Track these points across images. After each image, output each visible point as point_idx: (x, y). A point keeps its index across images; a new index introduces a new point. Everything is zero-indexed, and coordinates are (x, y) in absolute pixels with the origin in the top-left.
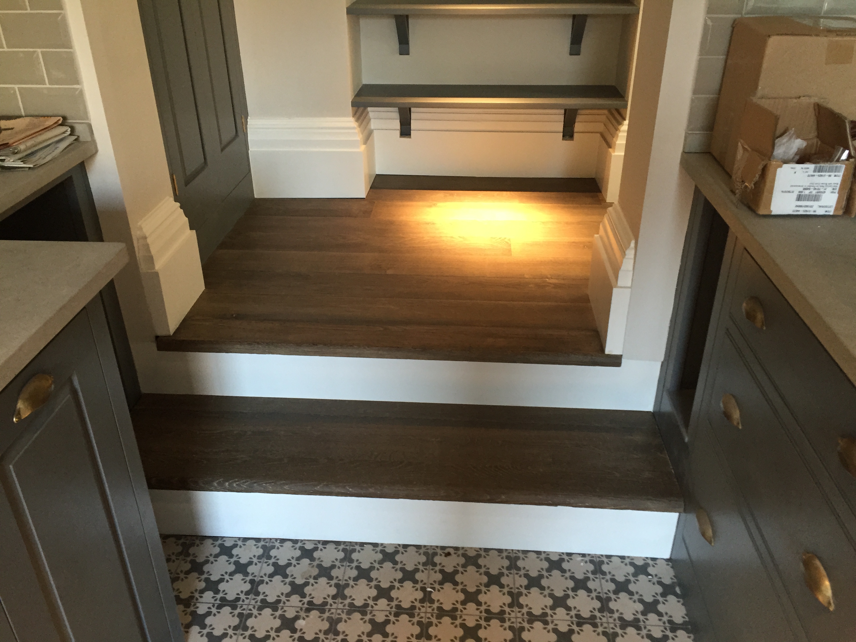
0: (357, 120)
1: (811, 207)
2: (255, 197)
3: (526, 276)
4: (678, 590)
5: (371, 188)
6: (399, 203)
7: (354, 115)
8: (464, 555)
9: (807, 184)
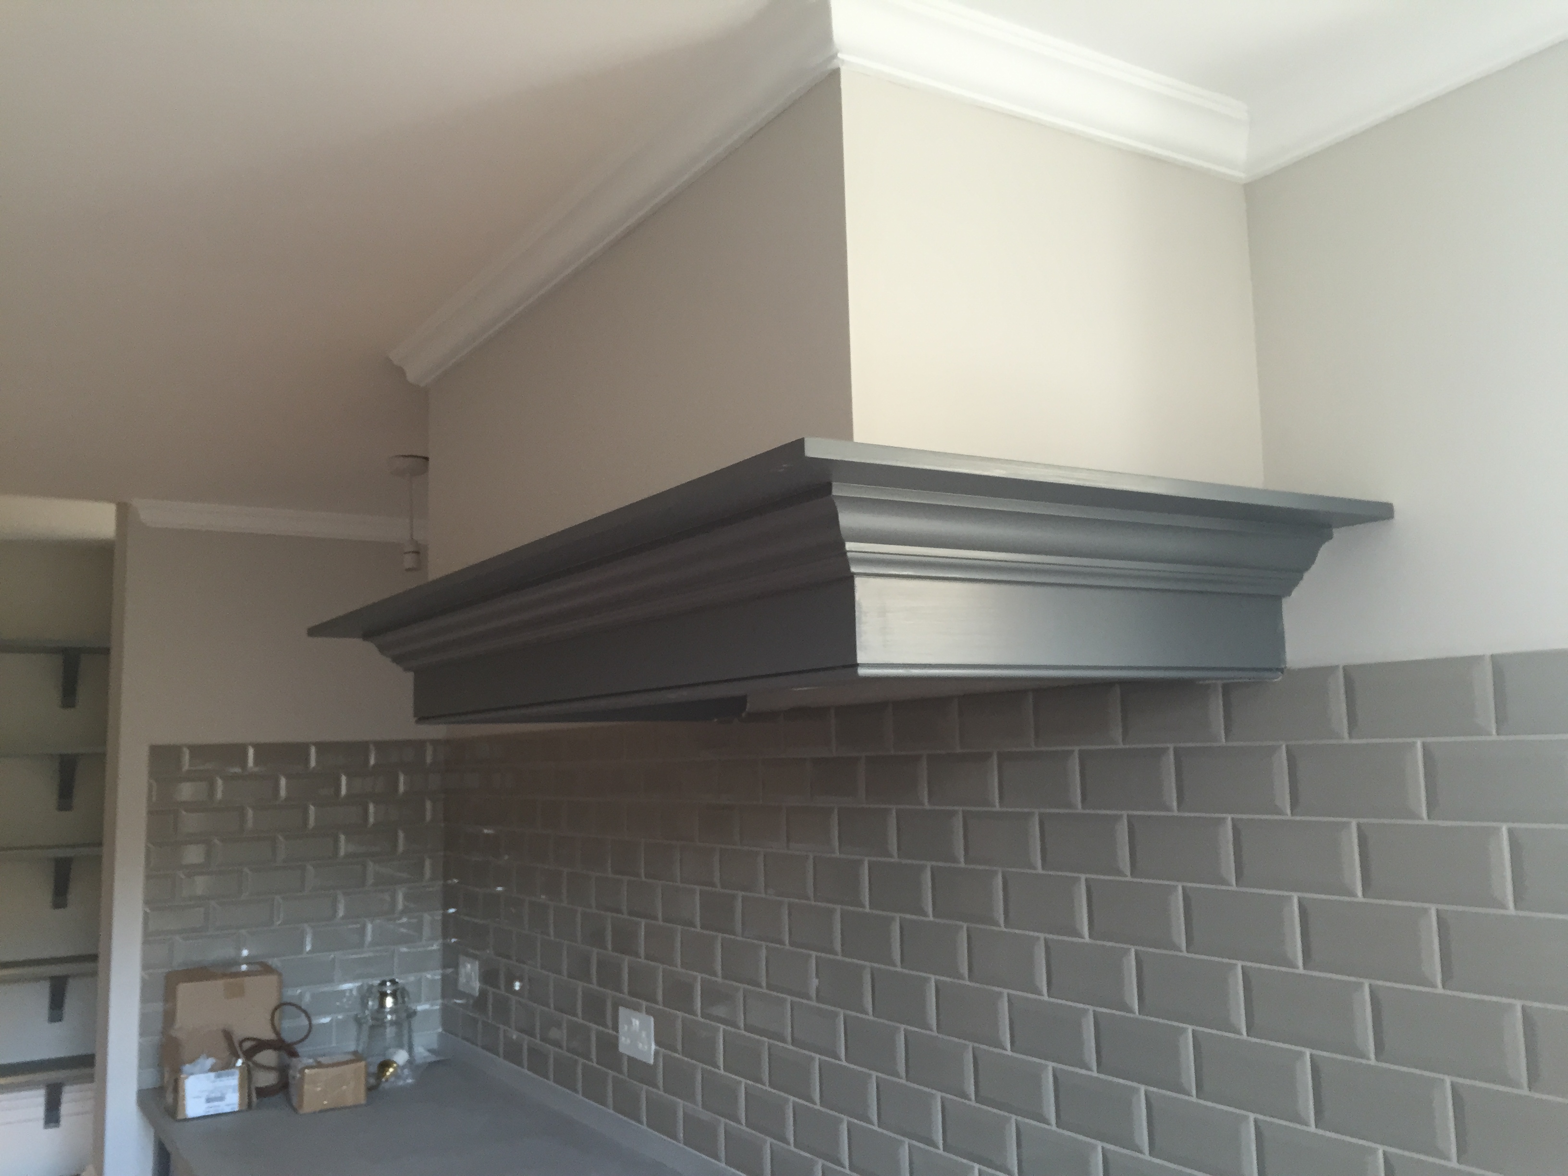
1: (220, 1106)
9: (212, 1089)
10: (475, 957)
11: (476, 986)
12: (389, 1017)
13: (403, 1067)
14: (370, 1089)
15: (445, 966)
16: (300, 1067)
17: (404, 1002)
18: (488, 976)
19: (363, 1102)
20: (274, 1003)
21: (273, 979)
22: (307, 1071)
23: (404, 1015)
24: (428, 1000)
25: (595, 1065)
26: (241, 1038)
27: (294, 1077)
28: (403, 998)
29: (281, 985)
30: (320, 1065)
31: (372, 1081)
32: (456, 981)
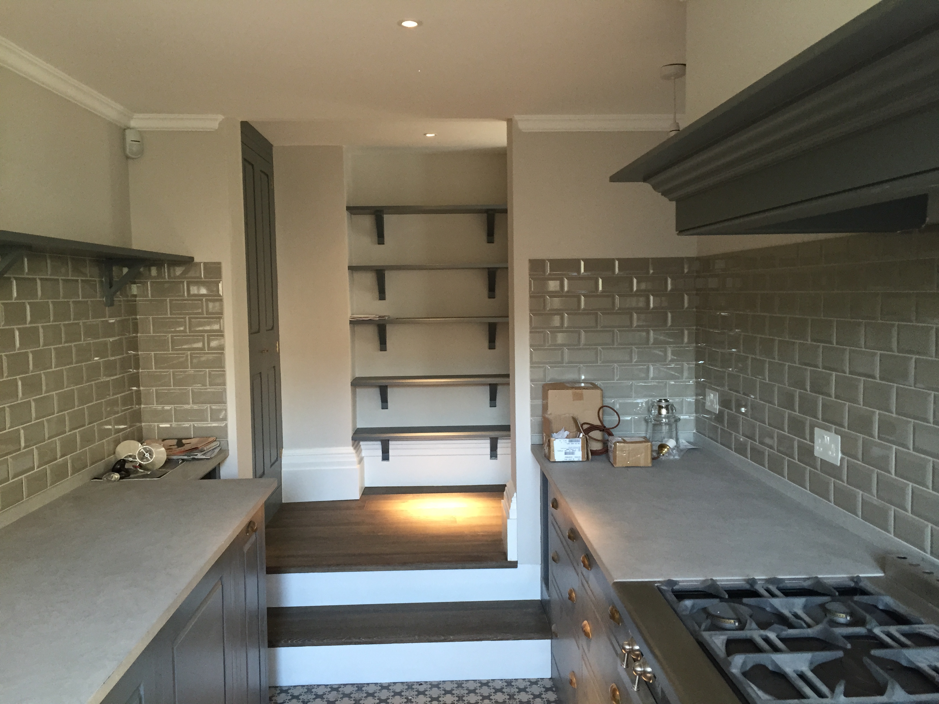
0: (355, 449)
1: (572, 457)
2: (283, 502)
3: (466, 532)
4: (554, 689)
5: (362, 494)
6: (382, 501)
7: (353, 446)
8: (430, 684)
9: (567, 448)
10: (717, 390)
11: (717, 408)
12: (664, 420)
13: (673, 449)
14: (654, 459)
15: (697, 395)
16: (614, 441)
17: (672, 413)
18: (725, 403)
19: (650, 465)
20: (600, 405)
21: (599, 391)
22: (618, 444)
23: (673, 420)
24: (687, 413)
25: (797, 462)
26: (582, 422)
27: (611, 447)
28: (672, 410)
29: (603, 397)
30: (624, 442)
31: (655, 454)
32: (704, 404)
